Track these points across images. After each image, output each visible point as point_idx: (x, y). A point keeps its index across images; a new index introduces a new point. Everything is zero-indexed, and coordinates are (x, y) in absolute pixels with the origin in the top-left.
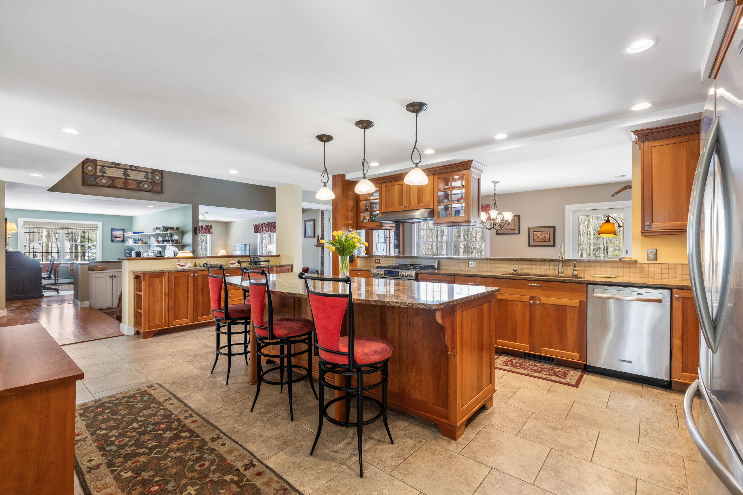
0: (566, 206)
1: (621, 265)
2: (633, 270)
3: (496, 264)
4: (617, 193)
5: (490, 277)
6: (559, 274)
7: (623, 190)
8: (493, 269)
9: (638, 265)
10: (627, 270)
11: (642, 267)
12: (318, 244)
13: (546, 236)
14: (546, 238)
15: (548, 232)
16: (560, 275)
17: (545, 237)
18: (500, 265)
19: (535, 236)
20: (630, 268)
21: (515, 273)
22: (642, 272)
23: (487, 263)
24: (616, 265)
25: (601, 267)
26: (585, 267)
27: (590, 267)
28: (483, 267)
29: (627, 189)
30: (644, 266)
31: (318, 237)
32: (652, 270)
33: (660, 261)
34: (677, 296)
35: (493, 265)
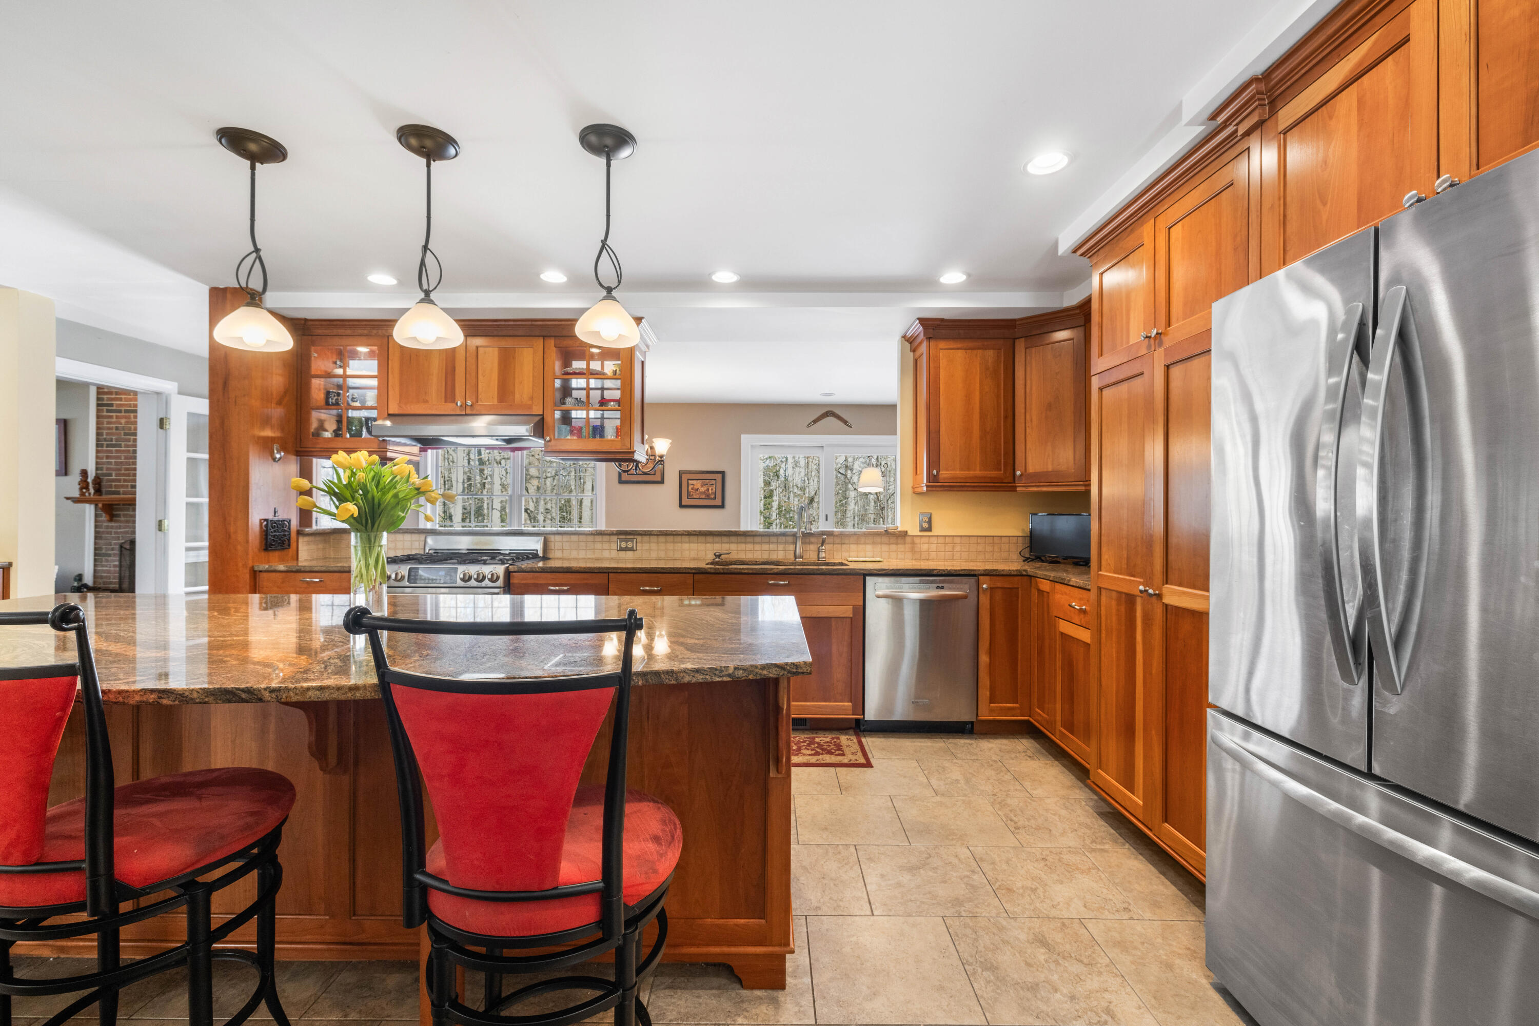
0: (743, 436)
1: (885, 539)
2: (901, 547)
3: (677, 542)
4: (815, 422)
5: (690, 571)
6: (796, 558)
7: (823, 418)
8: (671, 554)
9: (908, 539)
10: (893, 547)
11: (913, 543)
12: (82, 494)
13: (710, 489)
14: (710, 491)
15: (714, 482)
16: (797, 560)
17: (708, 490)
18: (686, 546)
19: (690, 487)
20: (897, 544)
21: (717, 560)
22: (912, 550)
23: (658, 543)
24: (878, 539)
25: (857, 544)
26: (834, 544)
27: (842, 544)
28: (650, 550)
29: (828, 416)
30: (917, 540)
31: (84, 473)
32: (925, 547)
33: (936, 531)
34: (985, 586)
35: (670, 546)
